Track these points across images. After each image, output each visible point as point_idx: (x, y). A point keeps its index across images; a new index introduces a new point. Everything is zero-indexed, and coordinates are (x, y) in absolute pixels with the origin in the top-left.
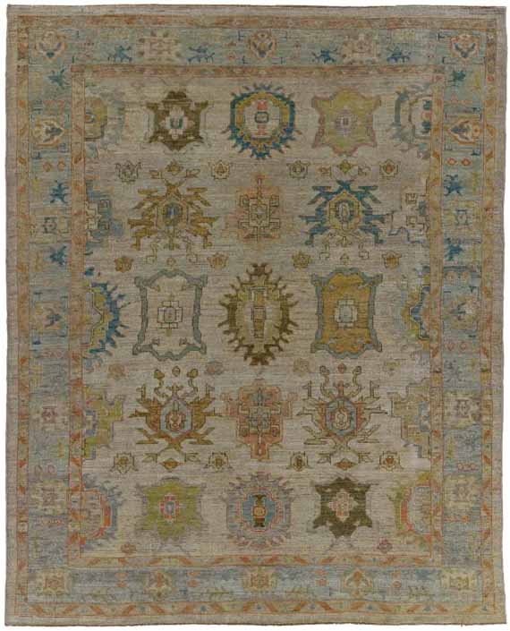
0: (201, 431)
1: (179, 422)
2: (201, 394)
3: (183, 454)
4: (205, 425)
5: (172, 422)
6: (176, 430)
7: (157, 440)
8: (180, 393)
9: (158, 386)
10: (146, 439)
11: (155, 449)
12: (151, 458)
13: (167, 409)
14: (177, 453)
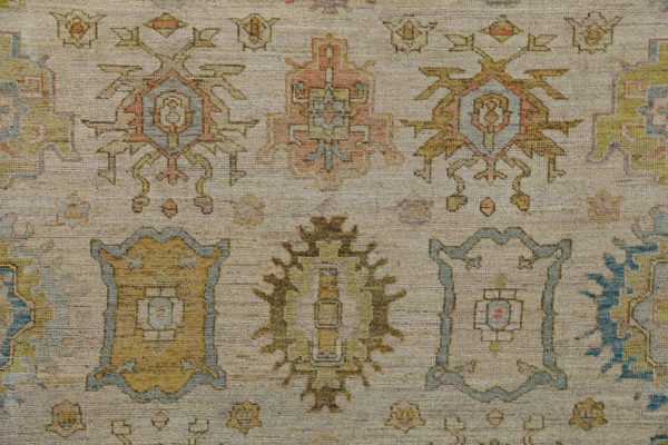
0: (442, 93)
1: (483, 111)
2: (440, 164)
3: (479, 51)
4: (435, 103)
5: (499, 111)
6: (491, 94)
7: (527, 77)
8: (481, 166)
9: (524, 180)
10: (549, 80)
11: (532, 61)
12: (539, 42)
13: (509, 134)
14: (489, 52)
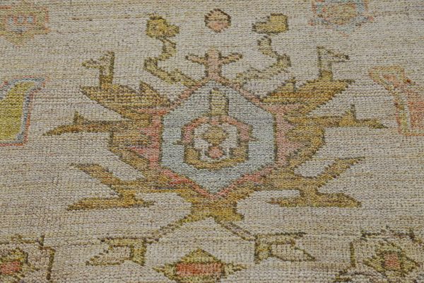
0: (312, 168)
1: (230, 143)
3: (244, 235)
4: (322, 153)
5: (201, 144)
6: (215, 168)
7: (147, 197)
8: (230, 71)
9: (156, 53)
10: (105, 191)
11: (137, 222)
12: (123, 252)
13: (186, 113)
14: (226, 235)
